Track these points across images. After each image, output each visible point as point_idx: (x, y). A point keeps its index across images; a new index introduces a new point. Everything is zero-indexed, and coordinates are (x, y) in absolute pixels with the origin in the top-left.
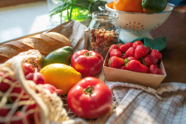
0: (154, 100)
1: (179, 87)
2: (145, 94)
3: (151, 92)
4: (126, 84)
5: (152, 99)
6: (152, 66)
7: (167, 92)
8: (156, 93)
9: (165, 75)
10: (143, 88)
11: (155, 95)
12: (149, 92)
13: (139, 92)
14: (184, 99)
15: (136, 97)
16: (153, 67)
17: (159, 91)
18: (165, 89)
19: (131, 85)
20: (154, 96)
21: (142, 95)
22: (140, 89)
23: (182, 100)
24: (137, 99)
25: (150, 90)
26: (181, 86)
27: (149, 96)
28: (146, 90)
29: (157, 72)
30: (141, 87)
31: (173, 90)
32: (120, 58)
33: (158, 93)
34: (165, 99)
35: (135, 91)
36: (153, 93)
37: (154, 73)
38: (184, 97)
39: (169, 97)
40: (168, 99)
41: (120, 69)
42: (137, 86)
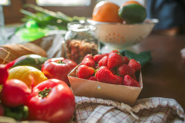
0: (127, 120)
1: (159, 102)
2: (117, 112)
3: (125, 109)
4: (93, 100)
5: (125, 118)
6: (126, 77)
7: (145, 109)
8: (131, 110)
9: (142, 87)
10: (115, 104)
11: (130, 114)
12: (123, 110)
13: (109, 108)
14: (168, 118)
15: (103, 115)
16: (128, 77)
17: (135, 109)
18: (144, 105)
19: (100, 101)
20: (128, 115)
21: (111, 112)
22: (111, 105)
23: (165, 120)
24: (104, 118)
25: (123, 106)
26: (162, 101)
27: (122, 114)
28: (119, 107)
29: (131, 83)
30: (112, 102)
31: (152, 107)
32: (89, 67)
33: (133, 110)
34: (144, 119)
35: (103, 108)
36: (127, 111)
37: (127, 85)
38: (167, 116)
39: (148, 116)
40: (147, 119)
41: (88, 79)
42: (106, 102)
